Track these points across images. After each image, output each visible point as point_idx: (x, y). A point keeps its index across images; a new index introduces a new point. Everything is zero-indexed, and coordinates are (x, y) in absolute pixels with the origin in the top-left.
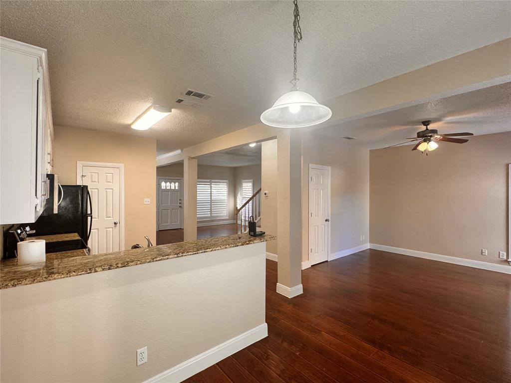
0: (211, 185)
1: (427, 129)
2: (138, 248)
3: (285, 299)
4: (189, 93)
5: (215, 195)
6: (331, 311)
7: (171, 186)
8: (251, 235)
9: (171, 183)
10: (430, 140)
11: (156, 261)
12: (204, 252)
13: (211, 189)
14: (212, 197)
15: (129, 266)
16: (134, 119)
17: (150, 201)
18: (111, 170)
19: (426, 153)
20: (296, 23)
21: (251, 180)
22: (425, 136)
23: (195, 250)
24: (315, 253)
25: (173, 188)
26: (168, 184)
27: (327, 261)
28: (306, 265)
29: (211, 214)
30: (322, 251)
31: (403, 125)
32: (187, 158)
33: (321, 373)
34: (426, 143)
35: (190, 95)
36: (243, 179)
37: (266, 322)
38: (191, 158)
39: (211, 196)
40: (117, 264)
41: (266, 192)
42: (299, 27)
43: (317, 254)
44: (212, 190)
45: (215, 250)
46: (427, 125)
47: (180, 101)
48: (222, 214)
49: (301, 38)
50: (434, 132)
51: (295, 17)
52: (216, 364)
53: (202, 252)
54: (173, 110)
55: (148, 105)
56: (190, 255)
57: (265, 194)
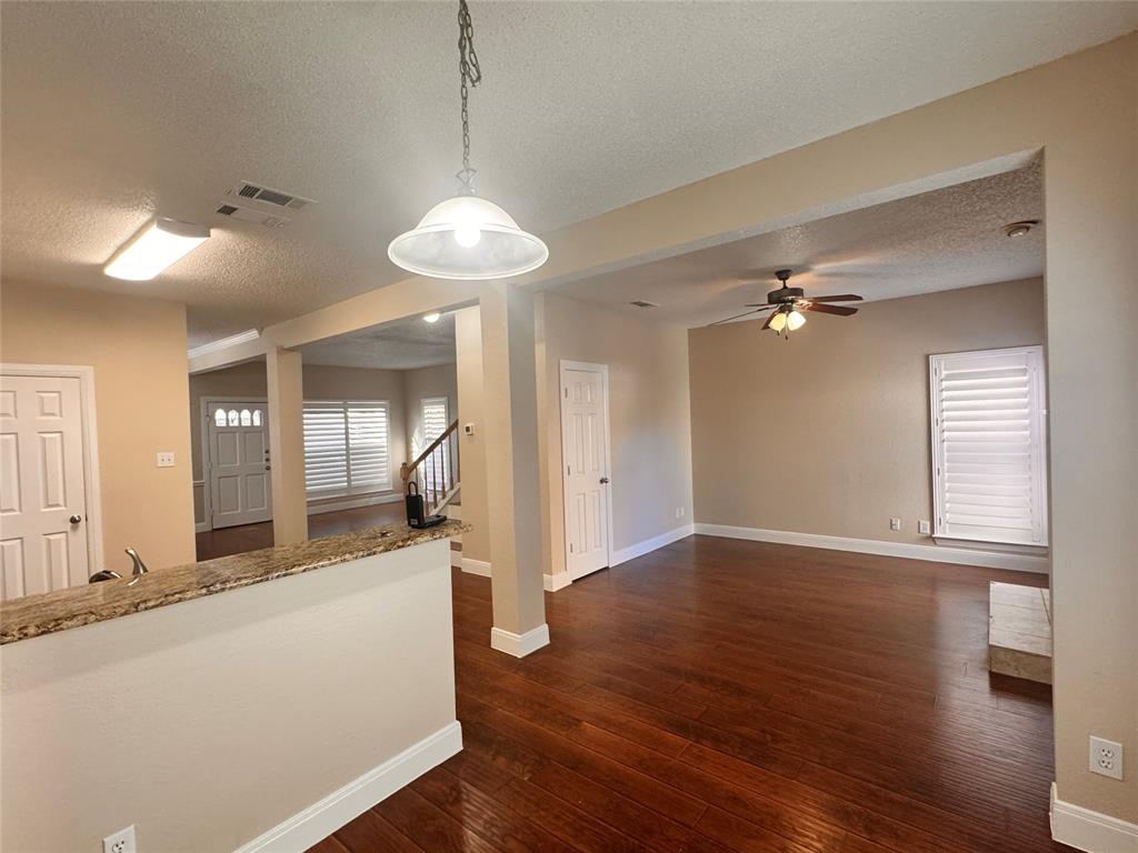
0: (345, 412)
1: (785, 287)
2: (108, 579)
3: (508, 660)
4: (249, 192)
5: (357, 436)
6: (605, 675)
7: (240, 420)
8: (413, 527)
9: (239, 412)
10: (790, 311)
11: (146, 609)
12: (285, 575)
13: (346, 423)
14: (351, 441)
15: (62, 629)
16: (110, 251)
17: (174, 459)
18: (56, 384)
19: (785, 334)
20: (465, 42)
21: (443, 399)
22: (783, 301)
23: (261, 571)
24: (581, 552)
25: (246, 423)
26: (233, 414)
27: (607, 568)
28: (559, 581)
29: (349, 481)
30: (596, 547)
31: (743, 277)
32: (275, 349)
33: (575, 813)
34: (784, 315)
35: (252, 195)
36: (426, 397)
37: (457, 719)
38: (282, 351)
39: (347, 439)
40: (25, 627)
41: (468, 425)
42: (472, 51)
43: (584, 554)
44: (350, 425)
45: (315, 568)
46: (784, 279)
47: (228, 210)
48: (378, 481)
49: (479, 78)
50: (798, 292)
51: (462, 29)
52: (333, 834)
53: (278, 577)
54: (213, 232)
55: (142, 217)
56: (246, 585)
57: (468, 429)
